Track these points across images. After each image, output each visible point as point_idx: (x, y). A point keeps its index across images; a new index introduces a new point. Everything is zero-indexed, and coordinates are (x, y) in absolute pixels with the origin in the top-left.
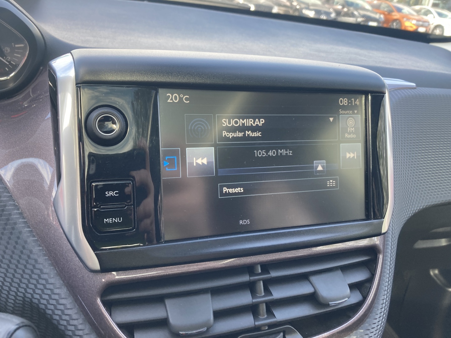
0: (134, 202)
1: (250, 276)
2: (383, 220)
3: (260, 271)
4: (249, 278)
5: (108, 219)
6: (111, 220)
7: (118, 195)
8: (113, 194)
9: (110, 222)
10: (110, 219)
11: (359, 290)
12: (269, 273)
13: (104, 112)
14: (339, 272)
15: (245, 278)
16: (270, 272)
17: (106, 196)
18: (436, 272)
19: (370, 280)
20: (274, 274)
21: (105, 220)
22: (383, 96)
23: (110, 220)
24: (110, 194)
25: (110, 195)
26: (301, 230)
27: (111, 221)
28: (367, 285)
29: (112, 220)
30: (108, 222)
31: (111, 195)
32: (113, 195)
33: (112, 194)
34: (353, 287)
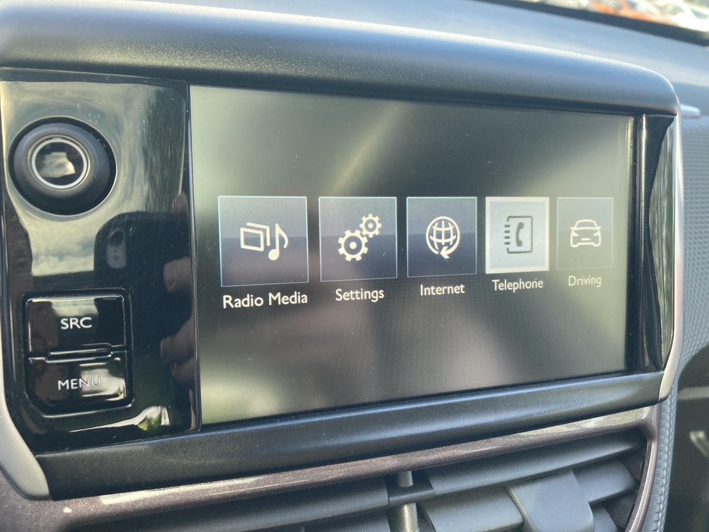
0: (129, 342)
1: (390, 494)
2: (661, 373)
3: (411, 483)
4: (387, 499)
5: (67, 381)
6: (74, 382)
7: (90, 326)
8: (79, 323)
9: (73, 388)
10: (72, 380)
11: (609, 512)
12: (430, 487)
13: (52, 132)
14: (571, 477)
15: (379, 499)
16: (432, 484)
17: (63, 328)
18: (701, 435)
19: (632, 493)
20: (441, 487)
21: (60, 382)
22: (672, 120)
23: (72, 384)
24: (72, 323)
25: (71, 327)
26: (499, 397)
27: (74, 386)
28: (626, 502)
29: (77, 382)
30: (68, 388)
31: (74, 326)
32: (79, 327)
33: (76, 323)
34: (597, 506)
